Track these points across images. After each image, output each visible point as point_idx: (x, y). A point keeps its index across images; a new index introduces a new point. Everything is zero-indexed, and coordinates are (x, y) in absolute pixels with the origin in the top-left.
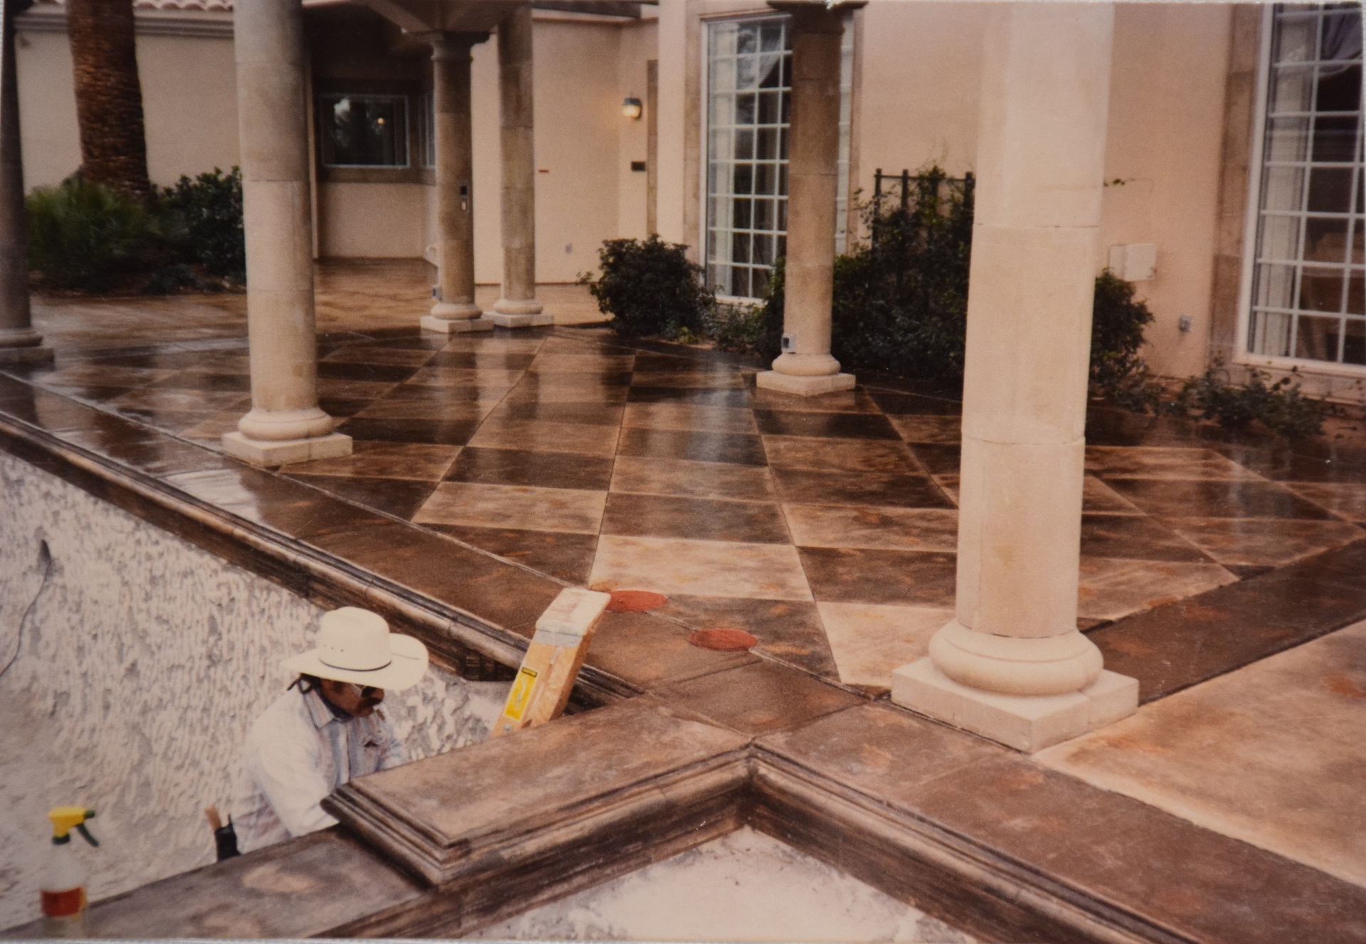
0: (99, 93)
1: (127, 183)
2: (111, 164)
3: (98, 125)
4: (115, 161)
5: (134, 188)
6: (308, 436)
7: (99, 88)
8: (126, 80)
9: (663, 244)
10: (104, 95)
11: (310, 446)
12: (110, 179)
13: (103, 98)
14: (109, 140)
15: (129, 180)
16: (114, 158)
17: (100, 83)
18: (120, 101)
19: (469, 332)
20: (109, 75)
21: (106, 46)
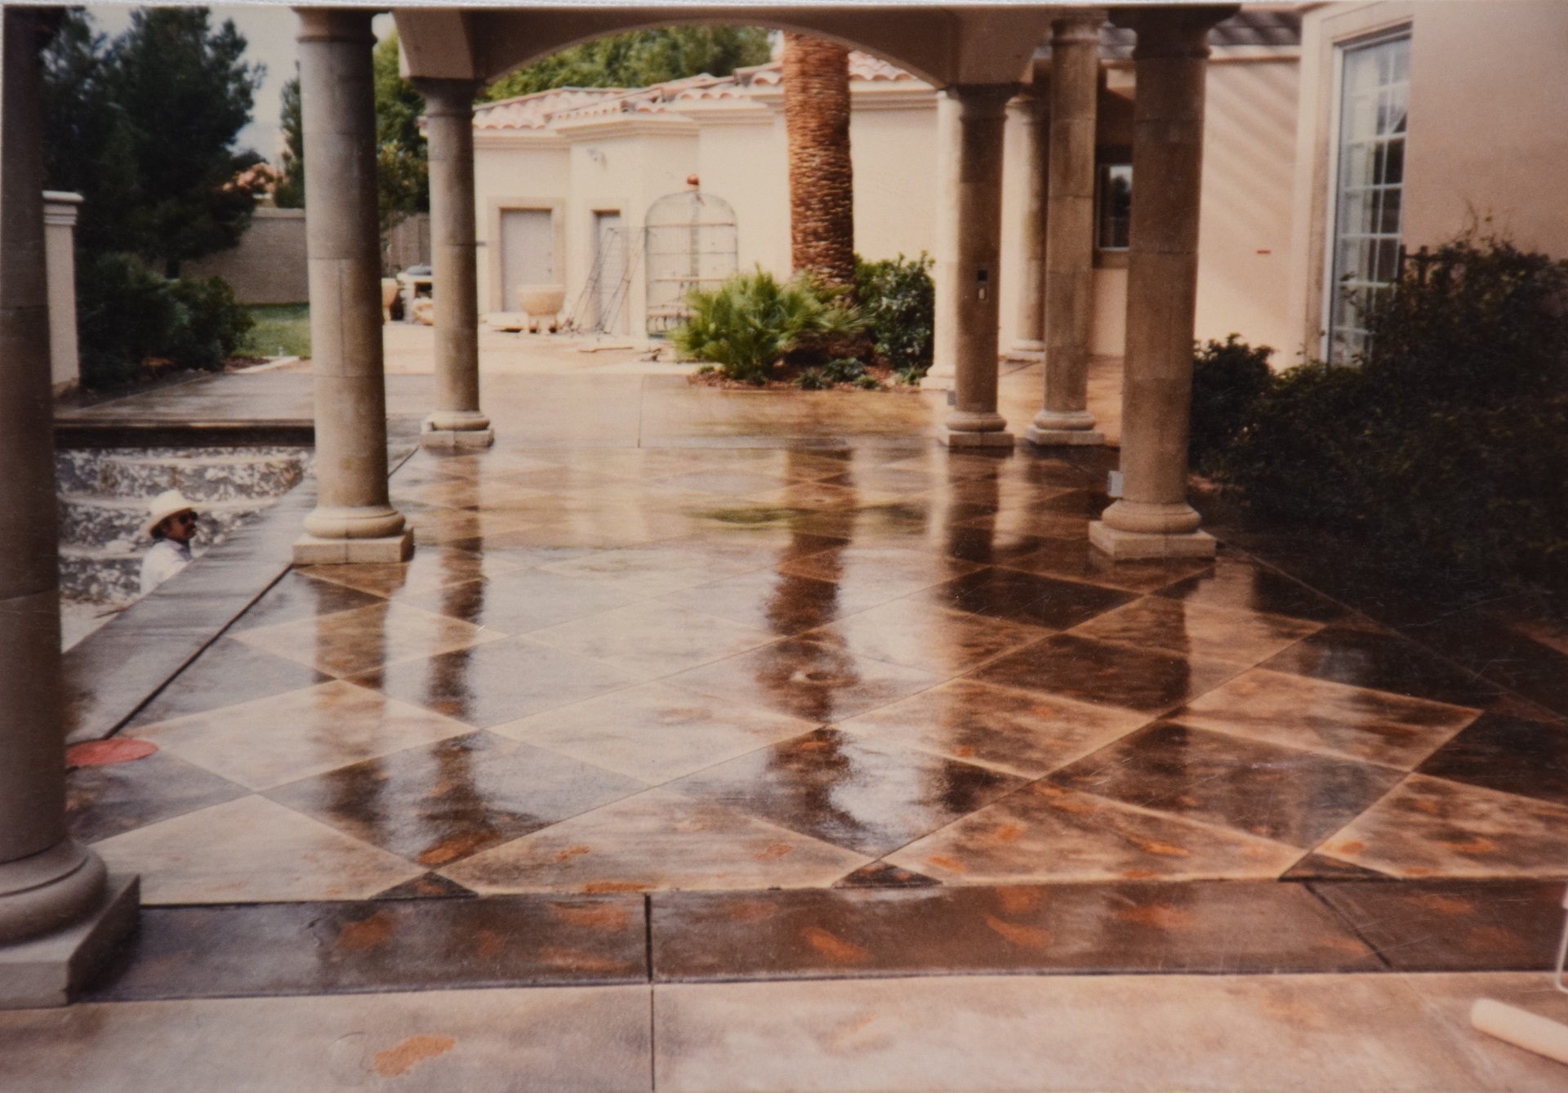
0: (803, 174)
1: (826, 270)
2: (812, 250)
3: (801, 209)
4: (816, 247)
5: (831, 276)
6: (348, 535)
7: (804, 170)
8: (832, 160)
9: (1245, 348)
10: (809, 177)
11: (347, 546)
12: (810, 266)
13: (809, 180)
14: (811, 225)
15: (828, 267)
16: (814, 243)
17: (806, 164)
18: (824, 182)
19: (977, 447)
20: (814, 156)
21: (813, 124)
